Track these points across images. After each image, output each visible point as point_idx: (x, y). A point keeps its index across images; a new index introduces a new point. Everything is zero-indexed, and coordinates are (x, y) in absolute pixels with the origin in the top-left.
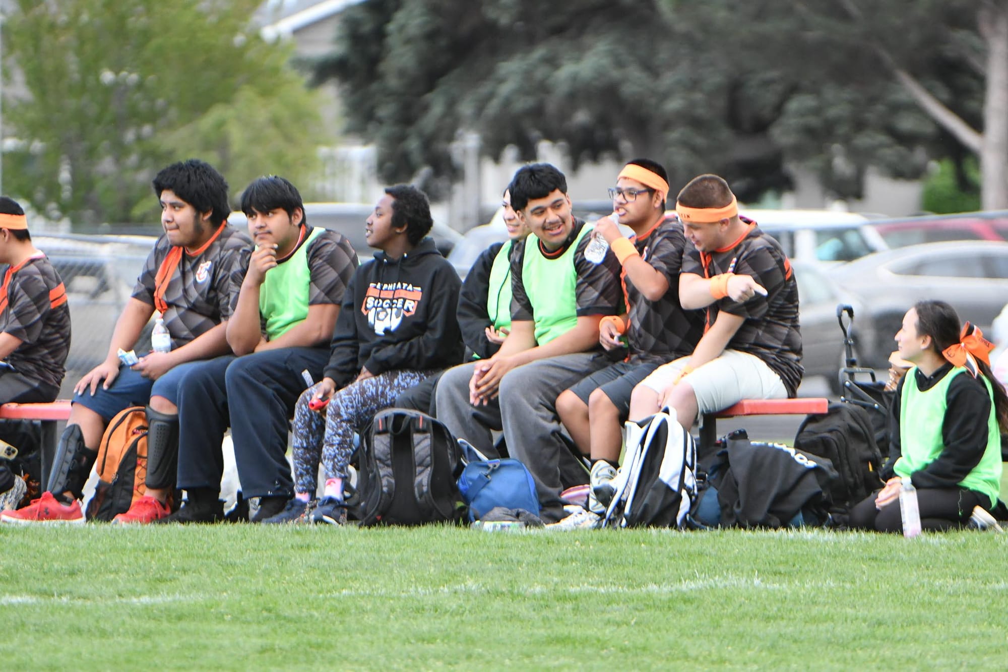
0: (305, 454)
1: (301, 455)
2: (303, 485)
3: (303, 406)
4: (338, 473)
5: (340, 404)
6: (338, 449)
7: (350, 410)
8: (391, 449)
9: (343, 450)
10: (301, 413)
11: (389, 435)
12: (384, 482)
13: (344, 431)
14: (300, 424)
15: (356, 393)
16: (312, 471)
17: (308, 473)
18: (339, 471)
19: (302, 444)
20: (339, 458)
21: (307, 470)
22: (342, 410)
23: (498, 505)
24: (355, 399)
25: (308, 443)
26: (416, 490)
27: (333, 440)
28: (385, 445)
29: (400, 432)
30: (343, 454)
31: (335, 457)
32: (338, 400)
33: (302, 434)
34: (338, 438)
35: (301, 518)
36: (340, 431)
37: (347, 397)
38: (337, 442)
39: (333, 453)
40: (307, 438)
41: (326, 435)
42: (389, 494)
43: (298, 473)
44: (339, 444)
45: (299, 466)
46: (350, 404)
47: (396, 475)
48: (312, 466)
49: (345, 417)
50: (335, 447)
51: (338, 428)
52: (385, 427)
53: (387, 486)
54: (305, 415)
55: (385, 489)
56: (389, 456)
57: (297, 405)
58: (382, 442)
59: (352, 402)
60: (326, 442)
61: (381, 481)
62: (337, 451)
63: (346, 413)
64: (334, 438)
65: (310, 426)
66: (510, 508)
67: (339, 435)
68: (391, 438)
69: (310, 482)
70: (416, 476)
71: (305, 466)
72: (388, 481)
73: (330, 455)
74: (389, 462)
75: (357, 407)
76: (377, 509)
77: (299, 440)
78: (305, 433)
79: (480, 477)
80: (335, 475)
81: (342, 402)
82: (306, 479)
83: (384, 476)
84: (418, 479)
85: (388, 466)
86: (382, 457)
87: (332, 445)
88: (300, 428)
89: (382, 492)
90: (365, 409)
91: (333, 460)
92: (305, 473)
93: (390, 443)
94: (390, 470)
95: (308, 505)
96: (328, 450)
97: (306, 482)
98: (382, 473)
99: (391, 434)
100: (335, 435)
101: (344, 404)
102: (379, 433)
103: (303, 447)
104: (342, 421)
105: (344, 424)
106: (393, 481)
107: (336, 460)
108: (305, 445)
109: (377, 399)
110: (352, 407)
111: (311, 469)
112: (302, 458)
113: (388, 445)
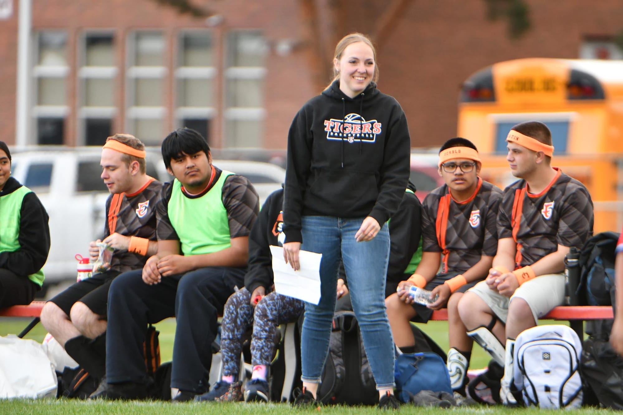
0: (229, 344)
1: (227, 345)
2: (228, 369)
3: (231, 306)
4: (264, 361)
5: (266, 307)
6: (265, 342)
7: (274, 312)
8: (342, 343)
9: (269, 343)
10: (229, 312)
11: (341, 332)
12: (338, 370)
13: (270, 328)
14: (227, 320)
15: (278, 299)
16: (236, 358)
17: (232, 360)
18: (265, 359)
19: (228, 336)
20: (266, 349)
21: (231, 357)
22: (269, 312)
23: (425, 389)
24: (277, 303)
25: (233, 335)
26: (363, 377)
27: (261, 335)
28: (338, 340)
29: (349, 330)
30: (269, 346)
31: (263, 348)
32: (265, 304)
33: (229, 328)
34: (265, 333)
35: (225, 395)
36: (267, 328)
37: (271, 302)
38: (264, 336)
39: (261, 345)
40: (233, 331)
41: (254, 332)
42: (342, 379)
43: (225, 359)
44: (266, 338)
45: (225, 354)
46: (274, 308)
47: (346, 364)
48: (235, 354)
49: (271, 317)
50: (262, 341)
51: (265, 326)
52: (337, 326)
53: (340, 373)
54: (232, 313)
55: (339, 375)
56: (341, 349)
57: (226, 306)
58: (335, 338)
59: (275, 306)
60: (255, 336)
61: (335, 369)
62: (264, 344)
63: (271, 314)
64: (262, 333)
65: (235, 321)
66: (435, 391)
67: (266, 331)
68: (342, 335)
69: (234, 368)
70: (361, 365)
71: (230, 354)
72: (340, 369)
73: (259, 346)
74: (341, 354)
75: (279, 310)
76: (332, 391)
77: (227, 333)
78: (231, 327)
79: (409, 367)
80: (262, 362)
81: (267, 306)
82: (231, 365)
83: (338, 364)
84: (364, 368)
85: (339, 357)
86: (336, 350)
87: (260, 339)
88: (227, 324)
89: (337, 378)
90: (284, 311)
91: (261, 350)
92: (230, 359)
93: (342, 339)
94: (341, 360)
95: (232, 385)
96: (256, 343)
97: (230, 367)
98: (335, 362)
99: (342, 331)
100: (262, 331)
101: (270, 307)
102: (334, 330)
103: (229, 339)
104: (269, 320)
105: (270, 323)
106: (344, 369)
107: (263, 351)
108: (231, 337)
109: (294, 304)
110: (276, 310)
111: (235, 356)
112: (228, 347)
113: (340, 340)
